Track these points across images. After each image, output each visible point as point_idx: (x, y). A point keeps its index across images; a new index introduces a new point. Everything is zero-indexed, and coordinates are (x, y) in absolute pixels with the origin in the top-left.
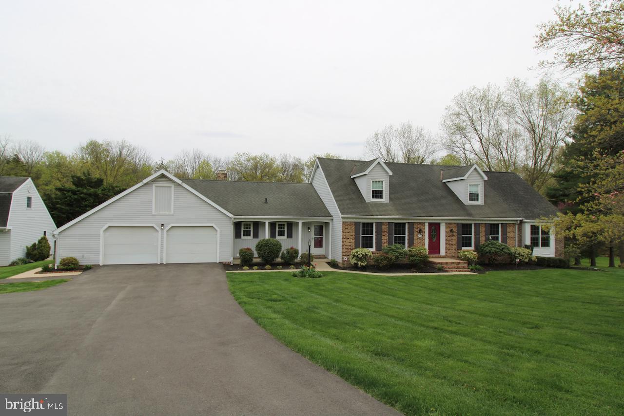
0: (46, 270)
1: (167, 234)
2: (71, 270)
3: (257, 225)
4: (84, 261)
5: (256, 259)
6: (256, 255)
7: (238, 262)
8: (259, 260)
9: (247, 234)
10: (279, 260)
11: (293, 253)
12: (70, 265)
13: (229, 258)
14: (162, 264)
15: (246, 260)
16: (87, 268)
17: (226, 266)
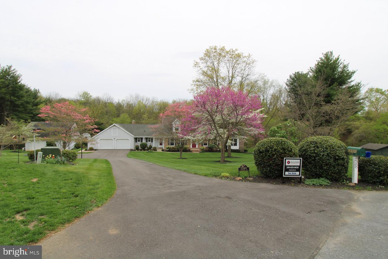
0: (86, 150)
1: (116, 141)
2: (92, 150)
3: (142, 139)
4: (94, 148)
5: (140, 148)
6: (140, 147)
7: (135, 149)
8: (141, 149)
9: (139, 141)
10: (146, 149)
11: (151, 147)
12: (91, 149)
13: (133, 148)
14: (114, 149)
15: (137, 148)
16: (96, 150)
17: (131, 150)
